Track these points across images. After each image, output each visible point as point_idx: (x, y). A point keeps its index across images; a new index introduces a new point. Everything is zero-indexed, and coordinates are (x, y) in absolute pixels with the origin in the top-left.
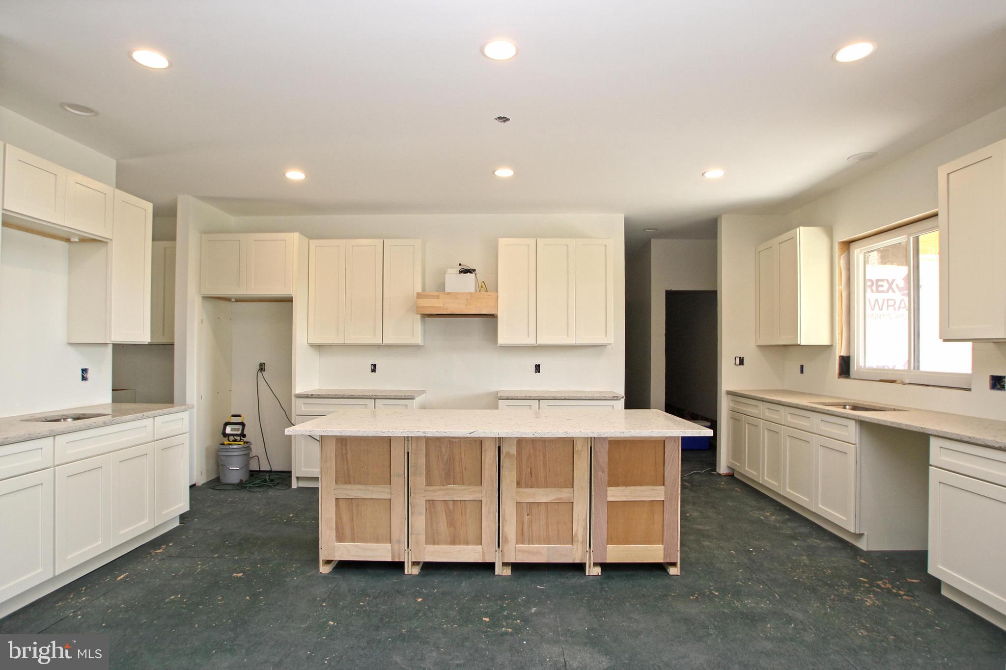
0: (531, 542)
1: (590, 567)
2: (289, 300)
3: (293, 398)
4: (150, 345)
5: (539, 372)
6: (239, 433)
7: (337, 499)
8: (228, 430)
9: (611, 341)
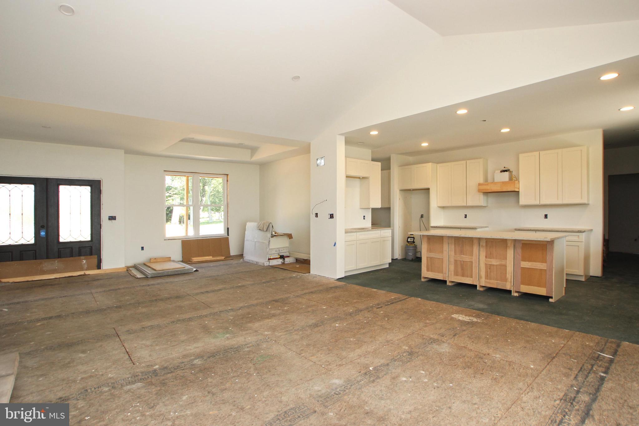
0: (490, 279)
1: (513, 292)
2: (429, 189)
3: (430, 228)
4: (381, 208)
5: (547, 218)
6: (412, 241)
7: (427, 257)
8: (409, 240)
9: (586, 202)
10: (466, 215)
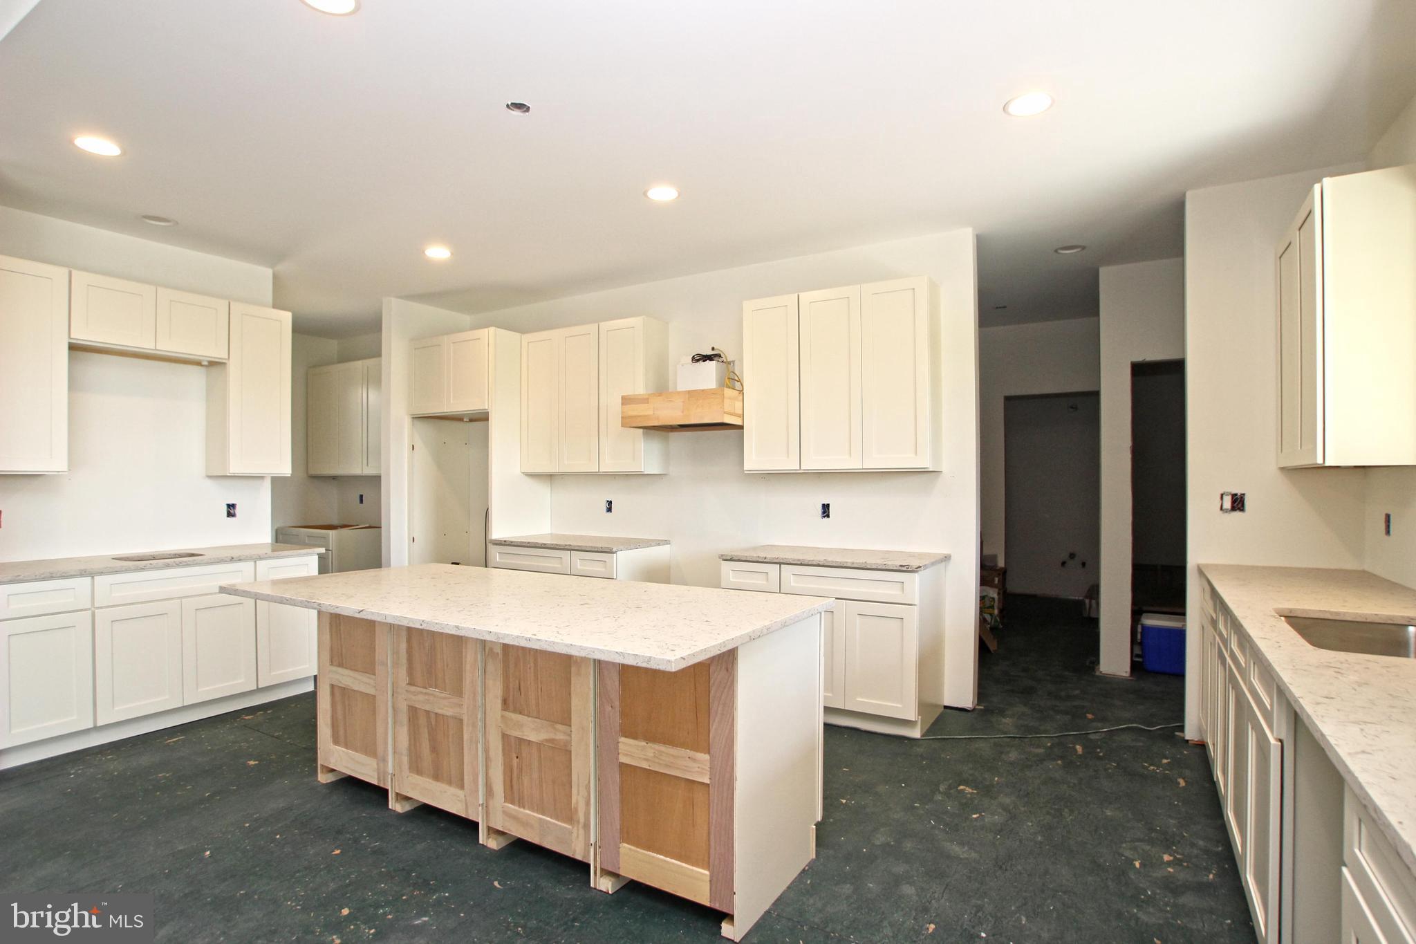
0: (521, 803)
1: (595, 873)
2: (485, 415)
3: (491, 546)
7: (332, 685)
9: (925, 462)
10: (611, 502)
